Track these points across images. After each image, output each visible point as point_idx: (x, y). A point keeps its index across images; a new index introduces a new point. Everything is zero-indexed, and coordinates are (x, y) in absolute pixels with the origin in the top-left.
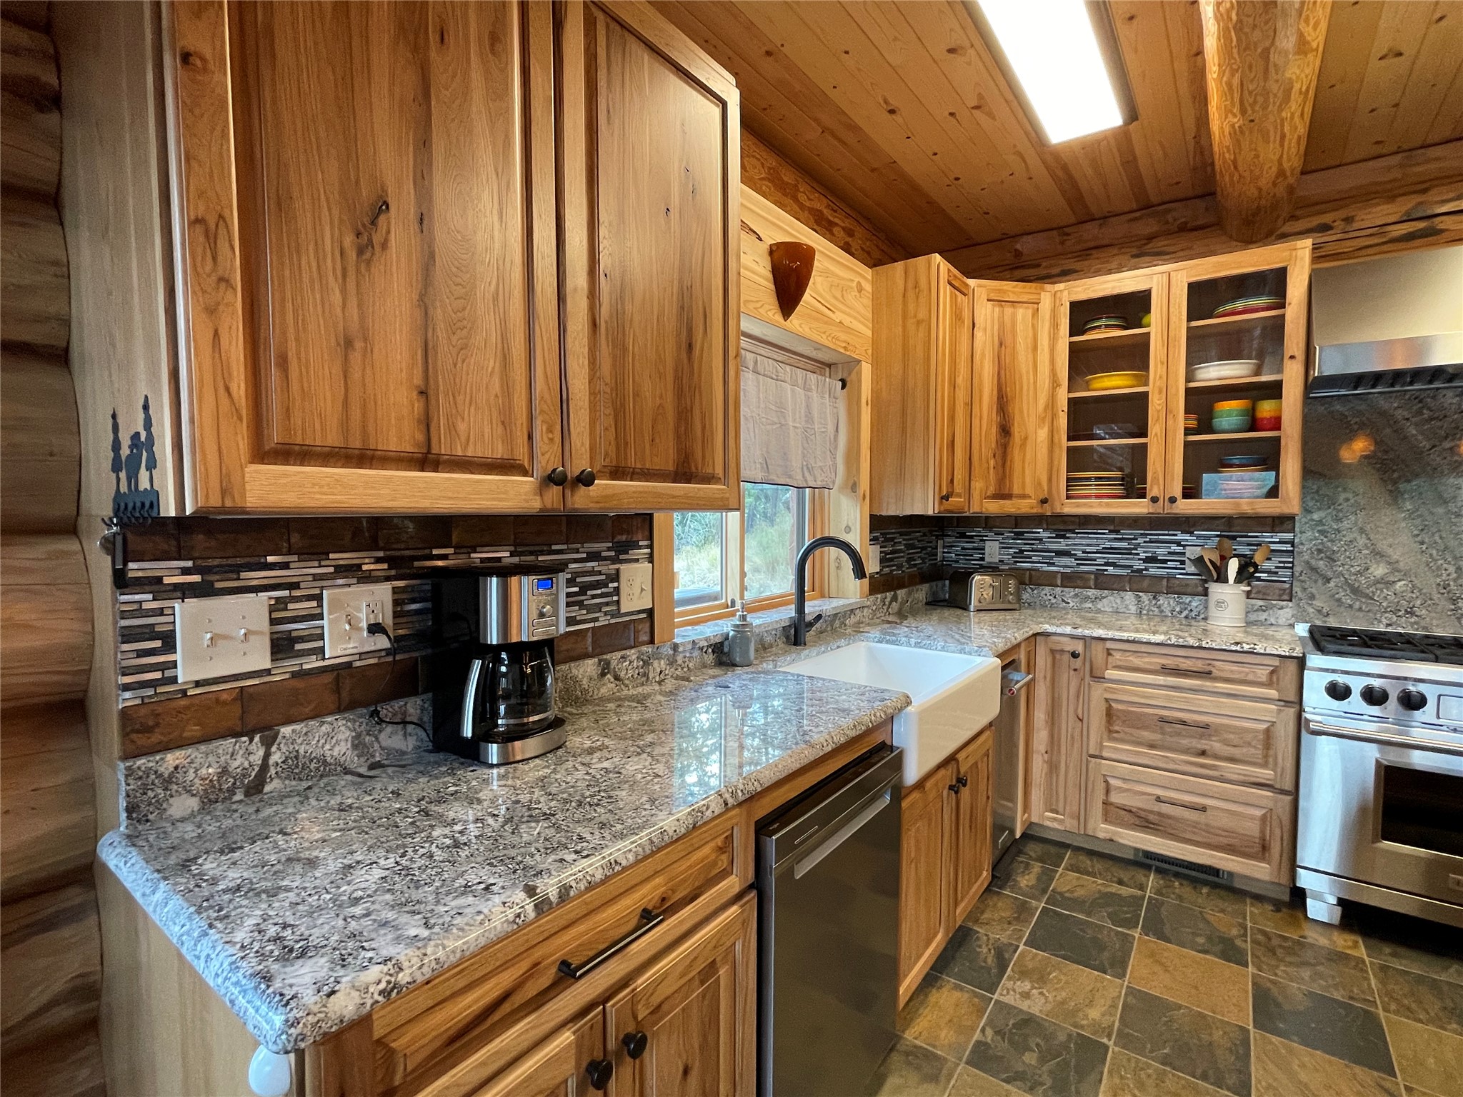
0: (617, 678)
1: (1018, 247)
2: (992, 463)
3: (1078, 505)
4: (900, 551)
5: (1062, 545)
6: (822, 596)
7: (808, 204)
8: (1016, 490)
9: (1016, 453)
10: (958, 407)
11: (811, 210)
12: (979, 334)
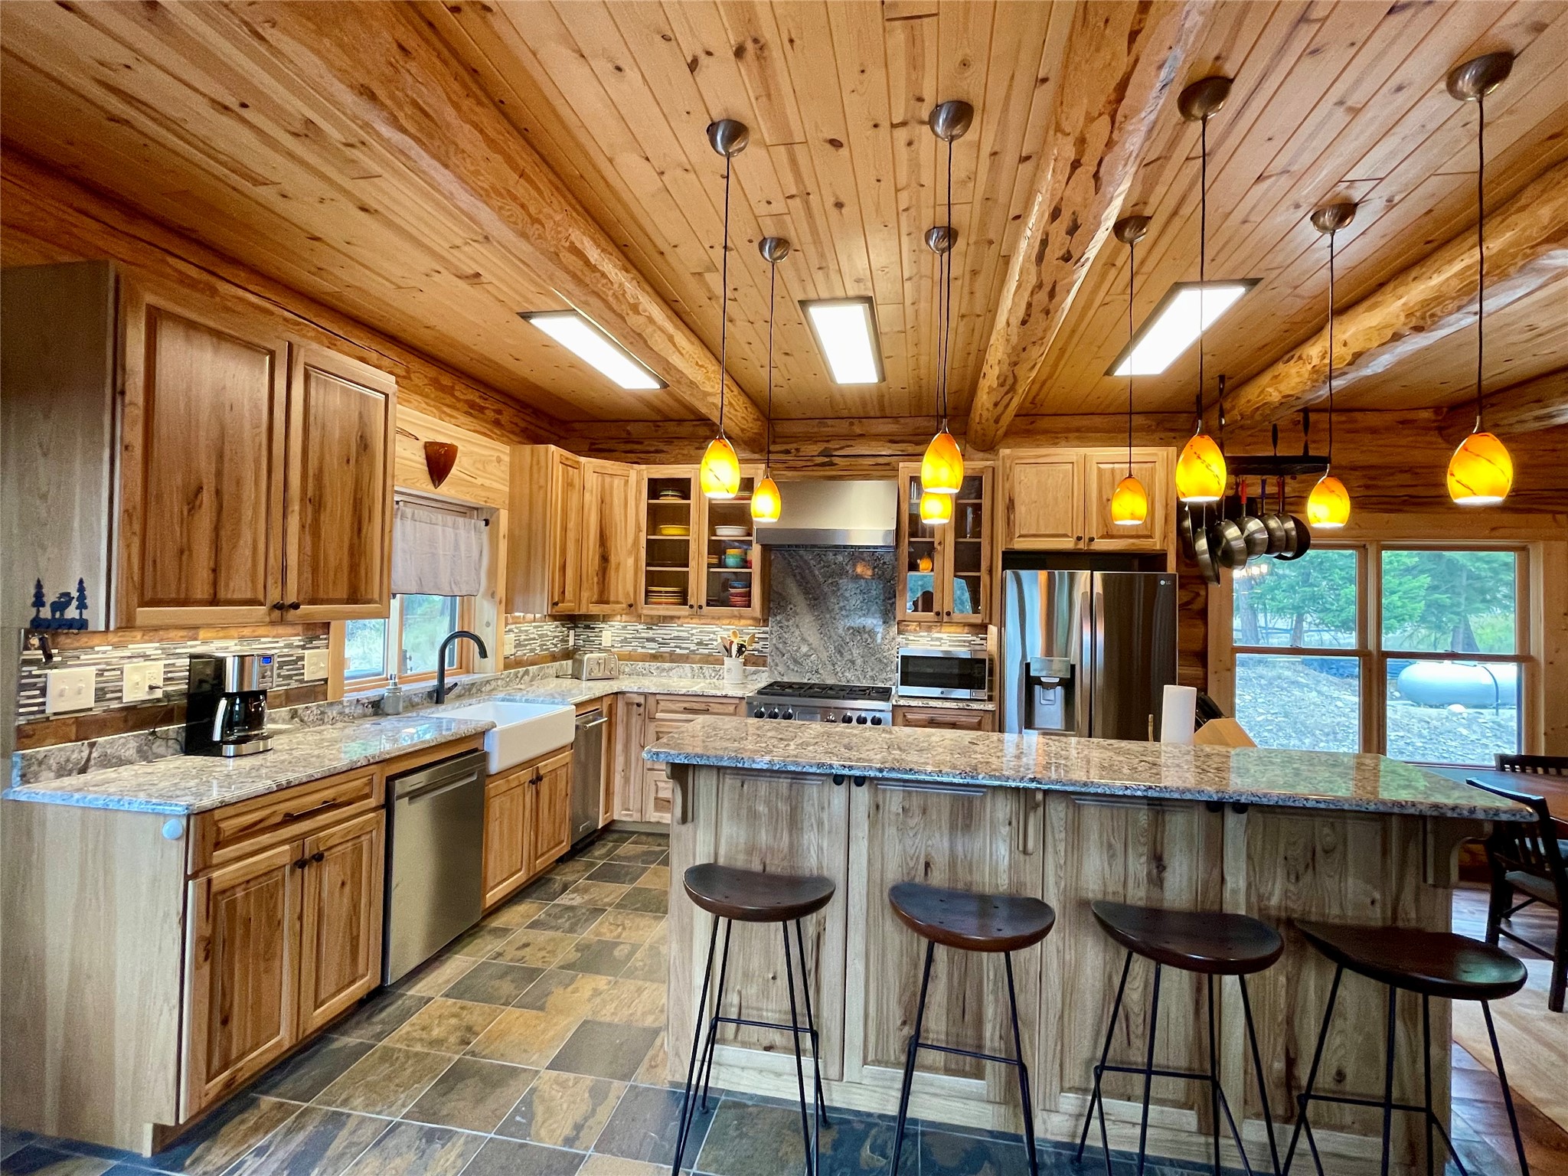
0: (302, 721)
1: (629, 428)
2: (596, 579)
3: (652, 609)
4: (534, 639)
5: (650, 634)
6: (468, 672)
7: (462, 397)
8: (612, 598)
9: (612, 573)
10: (568, 543)
11: (467, 402)
12: (587, 495)
